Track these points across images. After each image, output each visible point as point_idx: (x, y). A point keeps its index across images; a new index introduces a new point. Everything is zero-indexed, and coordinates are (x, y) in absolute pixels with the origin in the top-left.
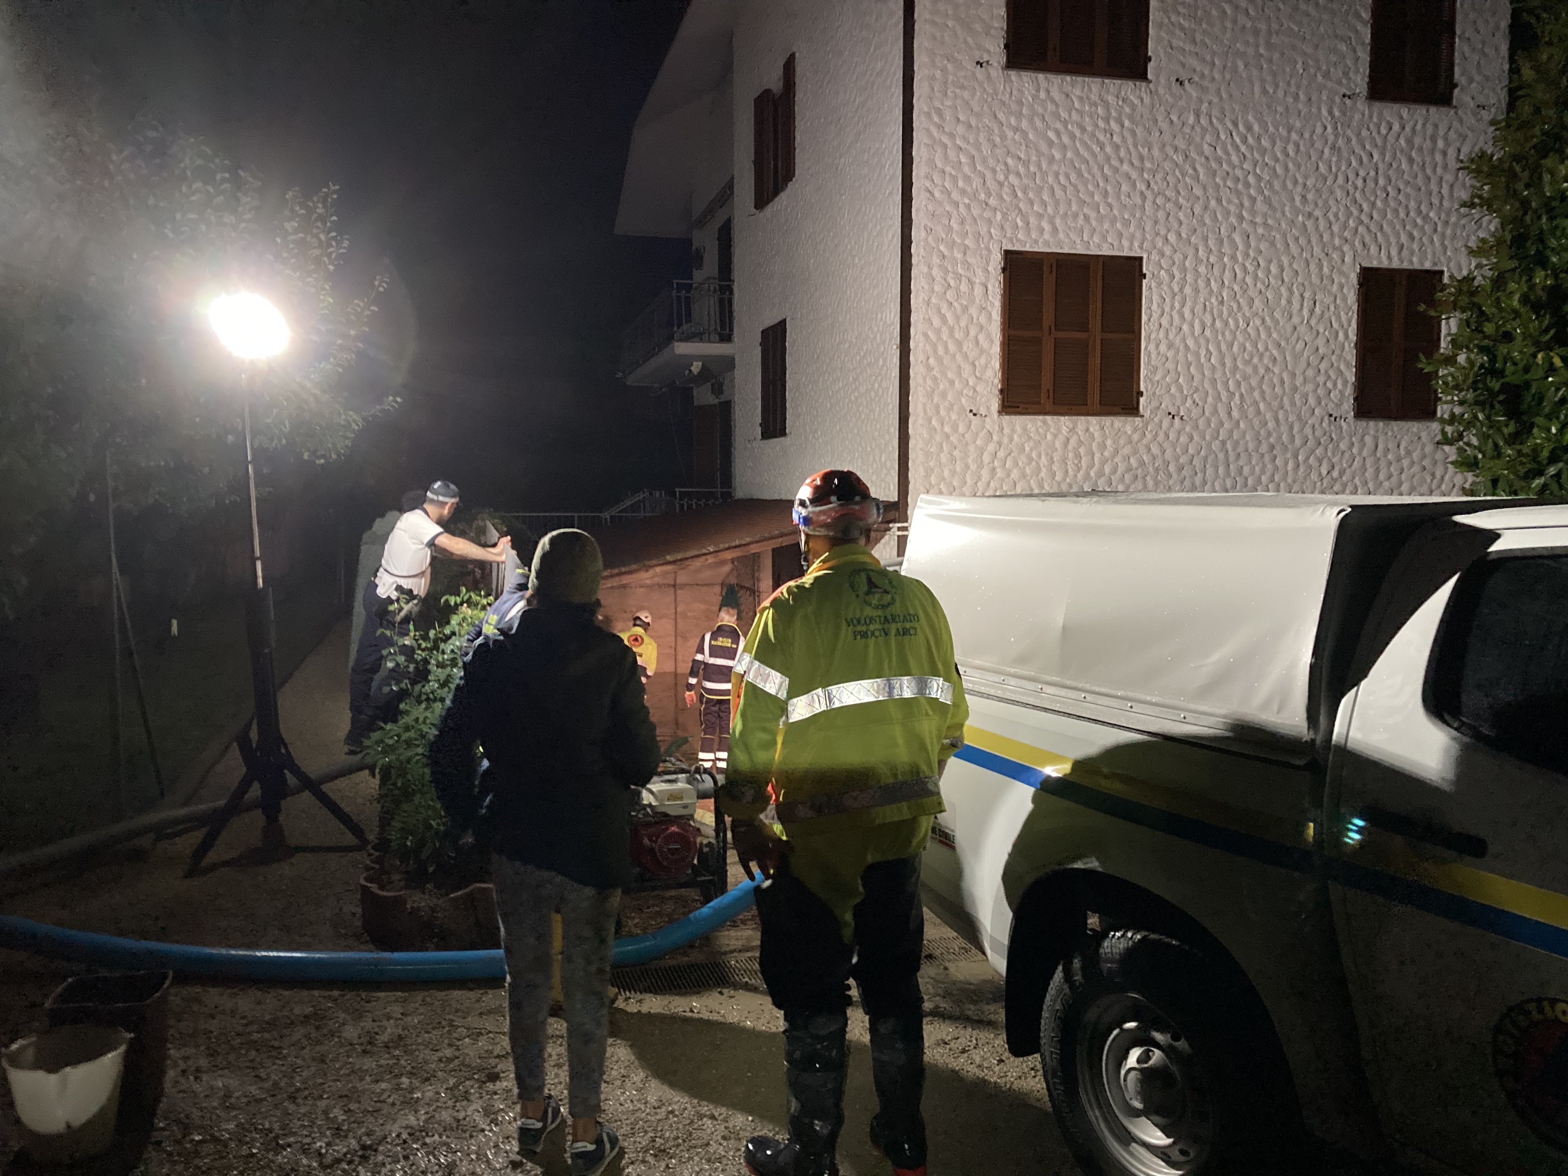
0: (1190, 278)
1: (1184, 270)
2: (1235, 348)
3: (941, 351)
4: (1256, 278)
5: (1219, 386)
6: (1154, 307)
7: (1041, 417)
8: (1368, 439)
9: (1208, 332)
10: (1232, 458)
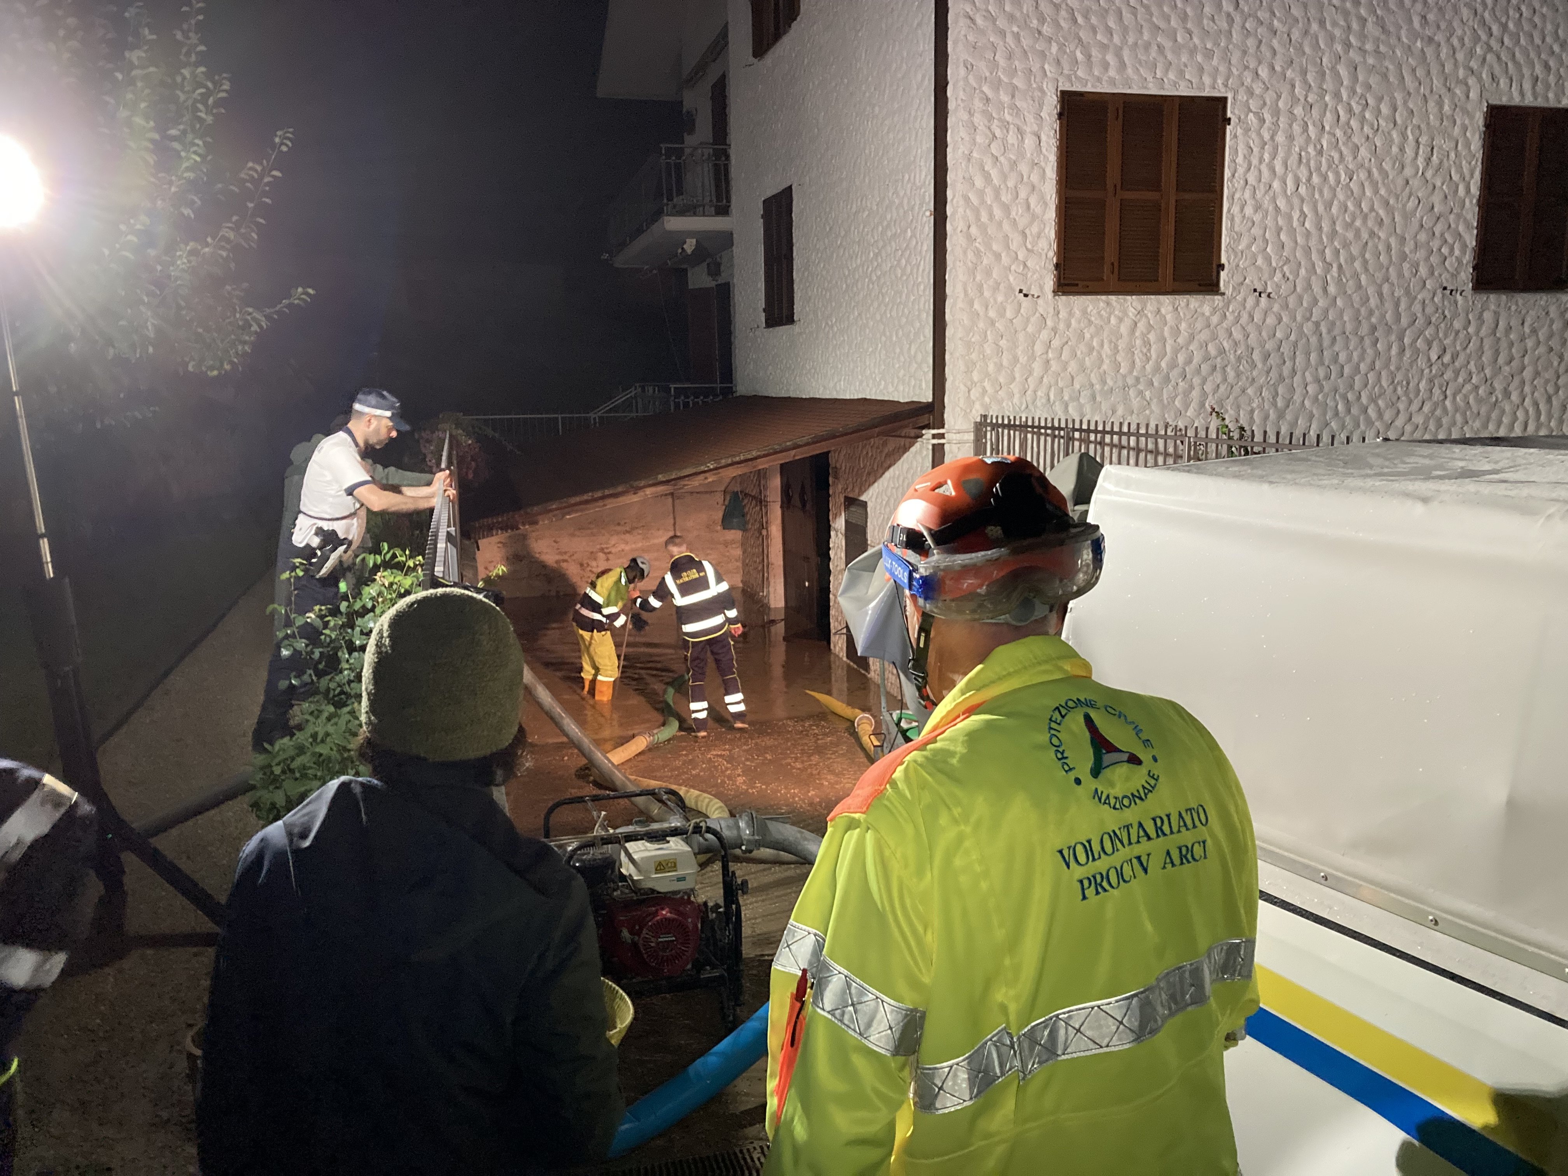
0: (1283, 121)
1: (1276, 113)
2: (1334, 210)
3: (984, 218)
4: (1363, 120)
5: (1315, 256)
6: (1240, 160)
7: (1104, 297)
8: (1488, 316)
9: (1302, 190)
10: (1326, 343)
